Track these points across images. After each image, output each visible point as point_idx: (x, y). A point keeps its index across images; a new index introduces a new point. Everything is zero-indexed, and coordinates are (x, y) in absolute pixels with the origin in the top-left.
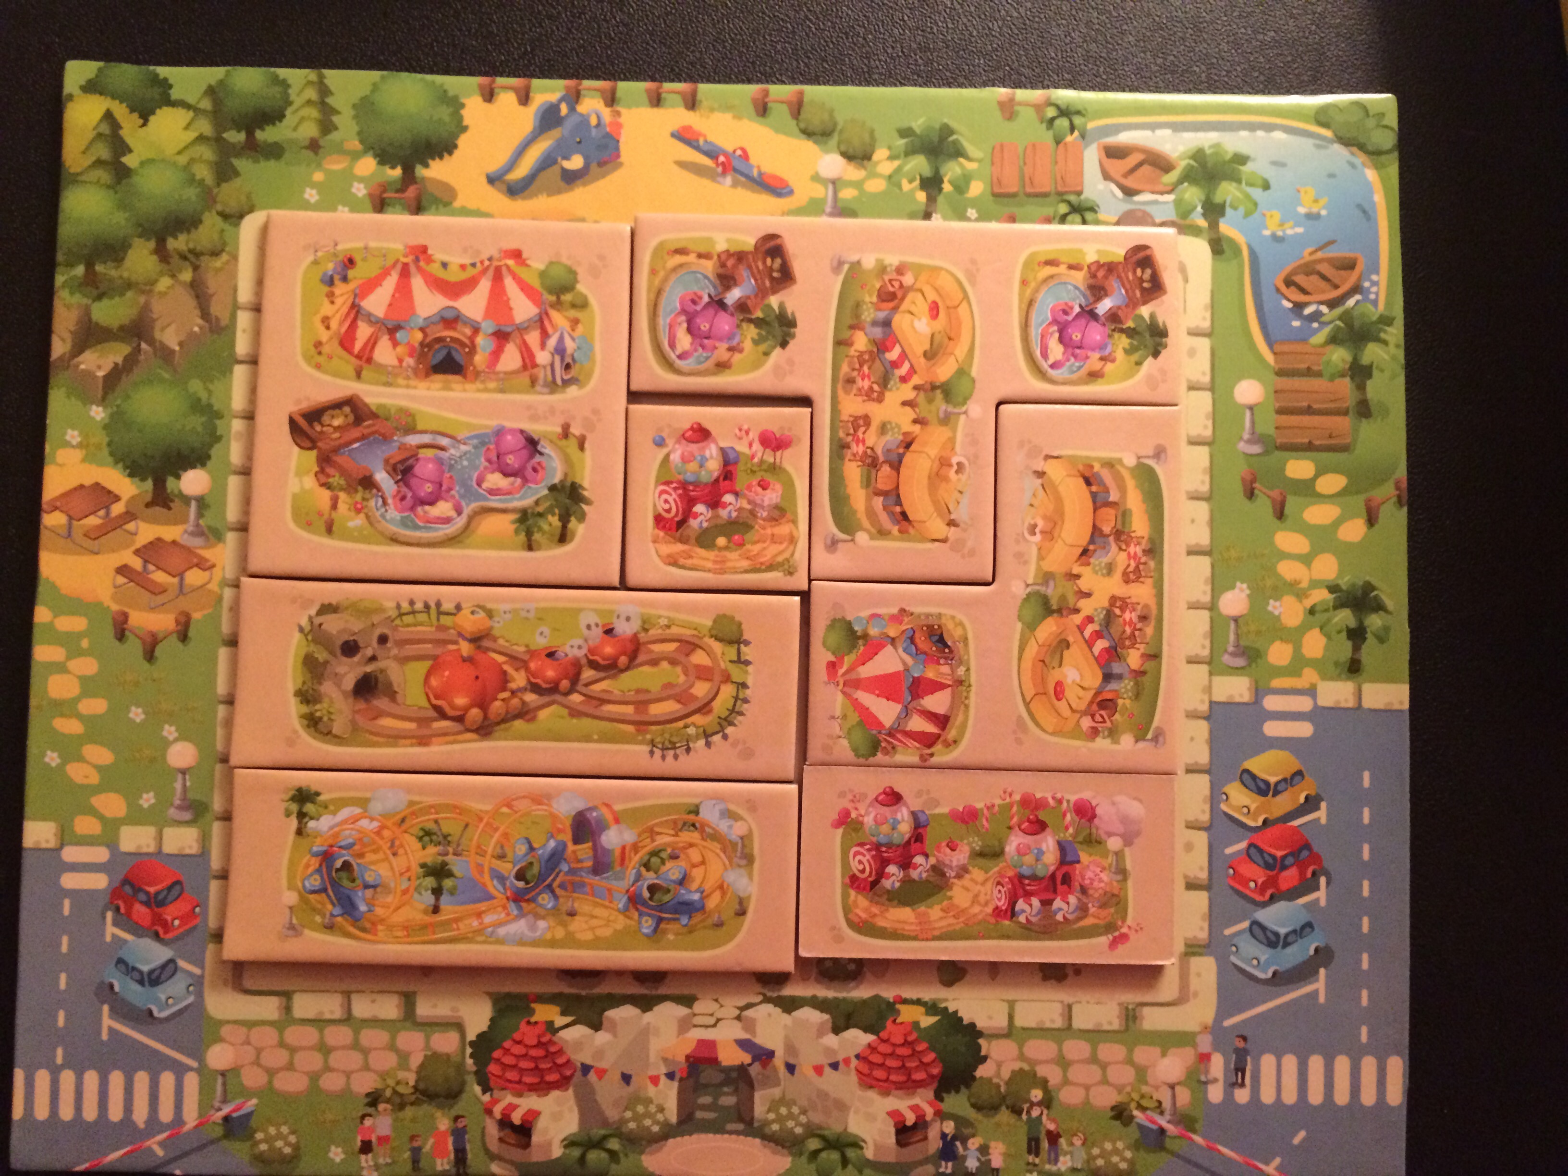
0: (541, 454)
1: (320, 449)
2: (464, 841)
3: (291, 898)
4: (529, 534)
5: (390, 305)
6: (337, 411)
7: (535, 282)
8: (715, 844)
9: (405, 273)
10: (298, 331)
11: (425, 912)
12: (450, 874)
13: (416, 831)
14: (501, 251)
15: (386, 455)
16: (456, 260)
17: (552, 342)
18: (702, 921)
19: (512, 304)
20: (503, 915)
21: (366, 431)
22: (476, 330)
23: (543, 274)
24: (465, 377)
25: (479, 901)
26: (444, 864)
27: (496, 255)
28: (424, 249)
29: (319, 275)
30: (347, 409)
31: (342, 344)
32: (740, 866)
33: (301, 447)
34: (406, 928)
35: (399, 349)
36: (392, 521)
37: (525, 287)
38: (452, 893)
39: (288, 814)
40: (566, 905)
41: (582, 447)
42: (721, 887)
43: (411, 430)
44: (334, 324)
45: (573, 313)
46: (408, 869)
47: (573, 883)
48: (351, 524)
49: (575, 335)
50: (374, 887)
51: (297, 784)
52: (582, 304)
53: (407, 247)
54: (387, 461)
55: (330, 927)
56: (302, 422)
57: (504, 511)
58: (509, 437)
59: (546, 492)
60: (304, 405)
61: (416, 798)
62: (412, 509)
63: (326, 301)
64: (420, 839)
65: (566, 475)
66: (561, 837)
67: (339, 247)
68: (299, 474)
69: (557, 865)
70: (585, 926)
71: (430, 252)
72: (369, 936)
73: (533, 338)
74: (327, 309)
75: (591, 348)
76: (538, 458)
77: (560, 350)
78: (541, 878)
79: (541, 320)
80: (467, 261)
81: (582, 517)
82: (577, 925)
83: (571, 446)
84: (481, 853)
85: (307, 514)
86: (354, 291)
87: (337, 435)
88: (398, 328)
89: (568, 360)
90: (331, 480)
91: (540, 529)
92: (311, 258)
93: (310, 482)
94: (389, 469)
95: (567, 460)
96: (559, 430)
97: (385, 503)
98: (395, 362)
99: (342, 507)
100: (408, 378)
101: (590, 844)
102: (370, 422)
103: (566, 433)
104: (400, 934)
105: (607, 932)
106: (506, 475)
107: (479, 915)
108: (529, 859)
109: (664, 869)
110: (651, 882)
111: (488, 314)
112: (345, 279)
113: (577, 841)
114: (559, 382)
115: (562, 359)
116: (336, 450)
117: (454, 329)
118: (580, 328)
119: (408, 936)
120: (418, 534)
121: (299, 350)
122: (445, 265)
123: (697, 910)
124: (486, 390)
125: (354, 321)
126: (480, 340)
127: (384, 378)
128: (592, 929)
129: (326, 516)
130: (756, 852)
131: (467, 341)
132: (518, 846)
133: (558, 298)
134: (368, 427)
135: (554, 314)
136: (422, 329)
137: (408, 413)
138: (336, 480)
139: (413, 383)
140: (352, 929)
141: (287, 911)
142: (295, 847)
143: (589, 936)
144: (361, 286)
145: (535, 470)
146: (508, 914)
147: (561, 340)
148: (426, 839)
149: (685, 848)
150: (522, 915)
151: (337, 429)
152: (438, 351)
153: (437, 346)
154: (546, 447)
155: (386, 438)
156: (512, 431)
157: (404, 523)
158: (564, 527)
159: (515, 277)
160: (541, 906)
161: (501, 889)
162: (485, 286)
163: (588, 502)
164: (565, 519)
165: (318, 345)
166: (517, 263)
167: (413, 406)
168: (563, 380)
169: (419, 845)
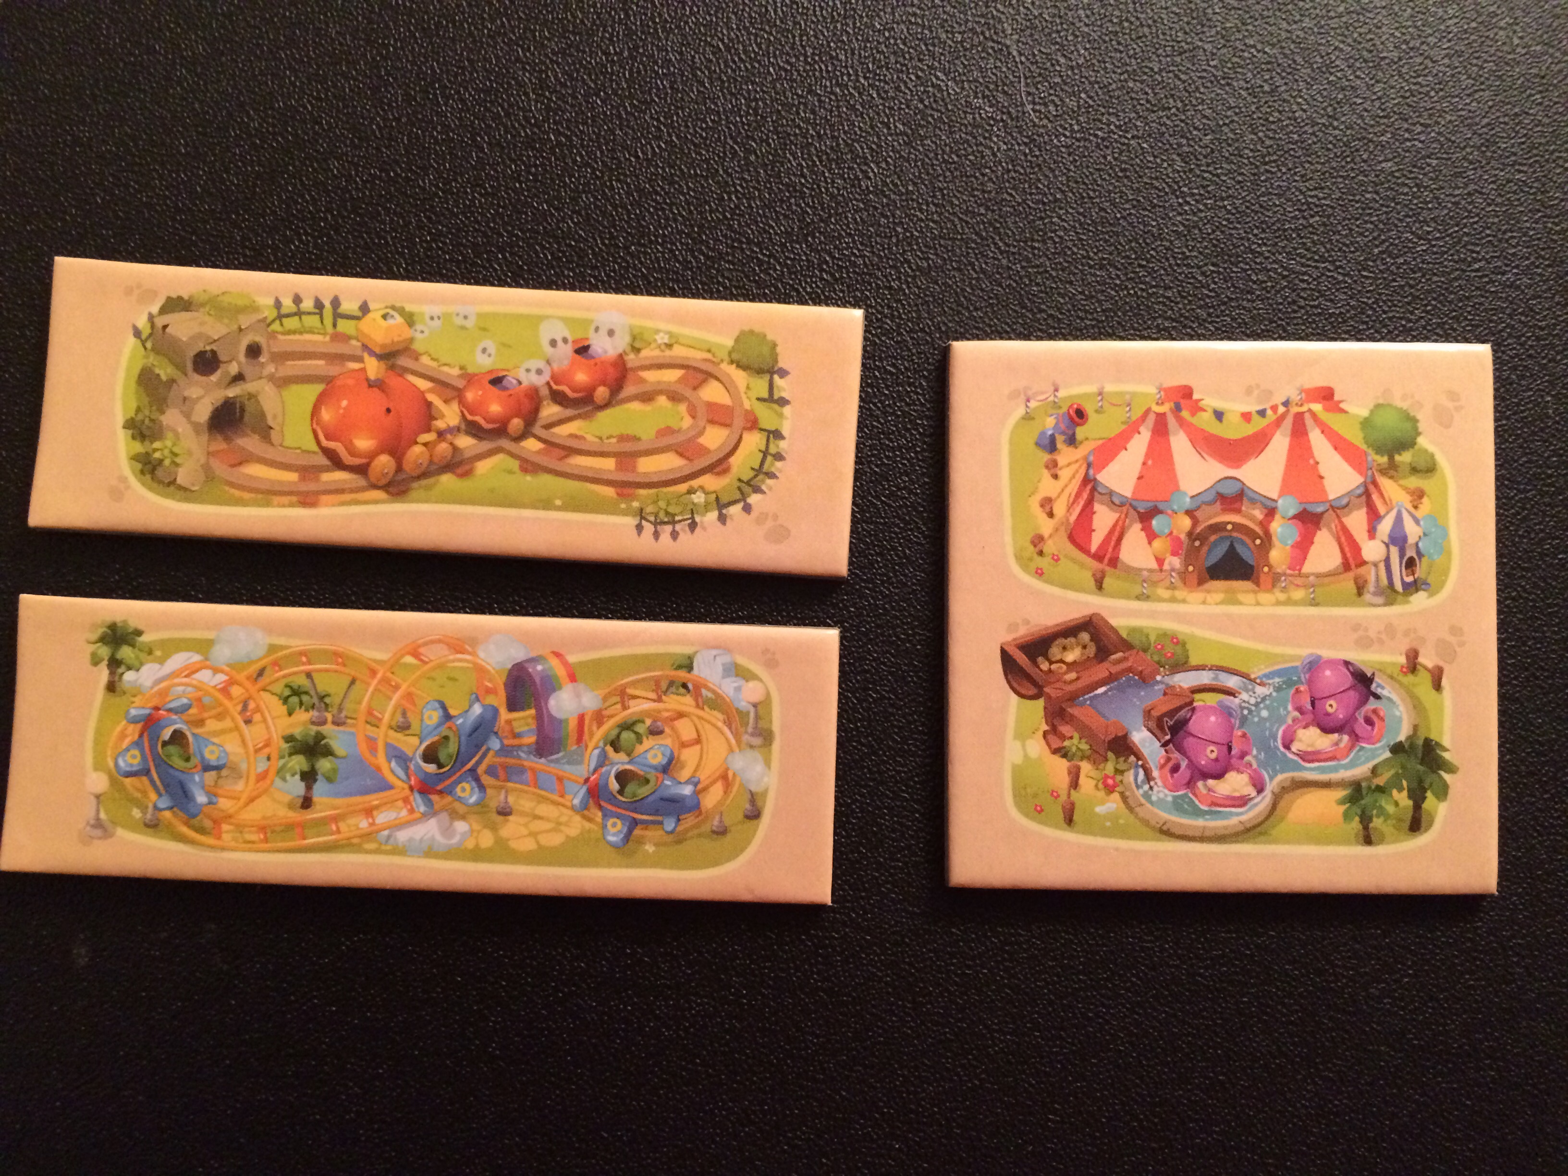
0: (1377, 697)
1: (1049, 698)
2: (349, 705)
3: (98, 782)
4: (1365, 820)
5: (1140, 478)
6: (1072, 640)
7: (1356, 437)
8: (715, 713)
9: (1161, 429)
10: (1008, 522)
11: (291, 806)
12: (328, 752)
13: (278, 688)
14: (1302, 391)
15: (1148, 703)
16: (1235, 407)
17: (1385, 527)
18: (697, 826)
19: (1322, 469)
20: (404, 813)
21: (1114, 669)
22: (1271, 513)
23: (1366, 424)
24: (1258, 584)
25: (367, 791)
26: (320, 737)
27: (1295, 397)
28: (1186, 392)
29: (1035, 436)
30: (1085, 636)
31: (1072, 538)
32: (751, 747)
33: (1021, 696)
34: (263, 829)
35: (1157, 543)
36: (1161, 803)
37: (1340, 444)
38: (329, 780)
39: (95, 661)
40: (495, 799)
41: (1437, 686)
42: (725, 778)
43: (1181, 665)
44: (1060, 509)
45: (1414, 482)
46: (267, 745)
47: (505, 767)
48: (1099, 809)
49: (1419, 514)
50: (218, 768)
51: (109, 619)
52: (1429, 469)
53: (1160, 389)
54: (1148, 713)
55: (153, 826)
56: (1021, 659)
57: (1327, 785)
58: (1328, 673)
59: (1388, 754)
60: (1022, 632)
61: (281, 641)
62: (1190, 784)
63: (1046, 474)
64: (285, 700)
65: (1416, 728)
66: (491, 700)
67: (1061, 394)
68: (1020, 736)
69: (485, 739)
70: (525, 831)
71: (1196, 396)
72: (210, 841)
73: (1357, 521)
74: (1048, 487)
75: (1445, 534)
76: (1372, 704)
77: (1398, 539)
78: (460, 759)
79: (1367, 494)
80: (1253, 408)
81: (1443, 792)
82: (512, 828)
83: (1422, 684)
84: (373, 721)
85: (1035, 795)
86: (1086, 458)
87: (1073, 675)
88: (1155, 511)
89: (1410, 553)
90: (1067, 743)
91: (1382, 812)
92: (1021, 411)
93: (1037, 747)
94: (1152, 724)
95: (1417, 706)
96: (1402, 660)
97: (1148, 777)
98: (1154, 565)
99: (1087, 783)
100: (1172, 587)
101: (532, 712)
102: (1119, 655)
103: (1413, 665)
104: (254, 837)
105: (556, 840)
106: (1326, 730)
107: (369, 812)
108: (444, 731)
109: (640, 749)
110: (621, 767)
111: (1285, 490)
112: (1072, 441)
113: (513, 705)
114: (1399, 586)
115: (1402, 555)
116: (1073, 698)
117: (1238, 511)
118: (1426, 505)
119: (266, 840)
120: (1200, 822)
121: (1010, 550)
122: (1219, 415)
123: (689, 810)
124: (1289, 602)
125: (1090, 502)
126: (1277, 527)
127: (1138, 589)
128: (534, 835)
129: (1063, 797)
130: (776, 727)
131: (1258, 529)
132: (427, 714)
133: (1391, 458)
134: (1119, 661)
135: (1385, 483)
136: (1189, 513)
137: (1175, 640)
138: (1075, 743)
139: (1180, 594)
140: (184, 830)
141: (94, 801)
142: (104, 709)
143: (529, 845)
144: (1097, 450)
145: (1369, 721)
146: (412, 811)
147: (1399, 520)
148: (294, 700)
149: (673, 720)
150: (432, 812)
151: (1071, 666)
152: (1215, 544)
153: (1213, 538)
154: (1384, 687)
155: (1145, 679)
156: (1331, 663)
157: (1178, 806)
158: (1417, 806)
159: (1326, 430)
160: (459, 799)
161: (403, 776)
162: (1280, 443)
163: (1451, 769)
164: (1418, 797)
165: (1038, 541)
166: (1326, 409)
167: (1181, 629)
168: (1404, 583)
169: (284, 709)
